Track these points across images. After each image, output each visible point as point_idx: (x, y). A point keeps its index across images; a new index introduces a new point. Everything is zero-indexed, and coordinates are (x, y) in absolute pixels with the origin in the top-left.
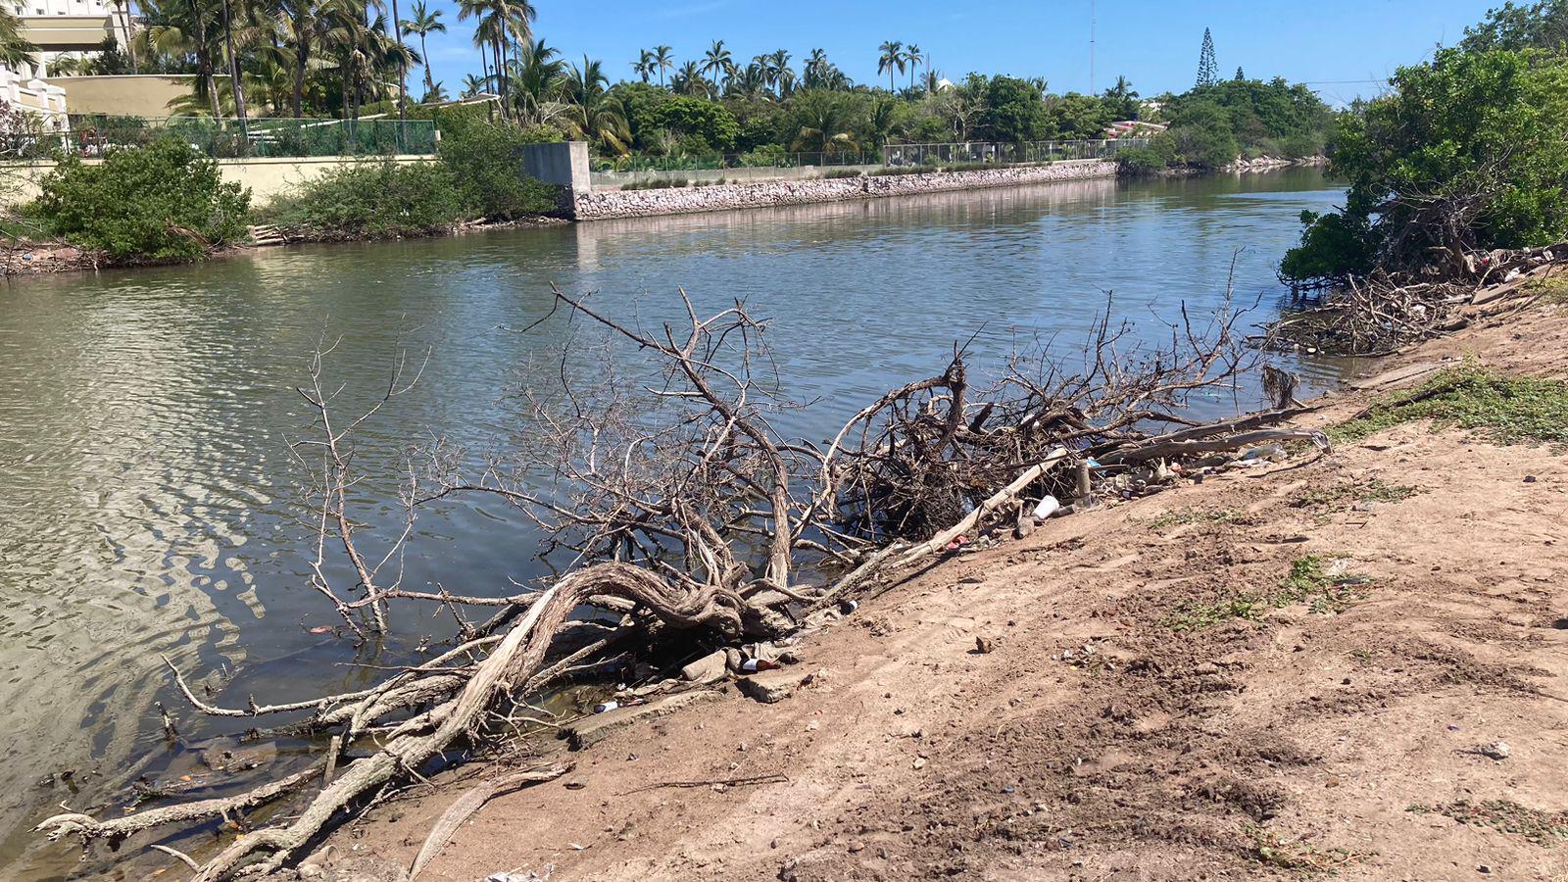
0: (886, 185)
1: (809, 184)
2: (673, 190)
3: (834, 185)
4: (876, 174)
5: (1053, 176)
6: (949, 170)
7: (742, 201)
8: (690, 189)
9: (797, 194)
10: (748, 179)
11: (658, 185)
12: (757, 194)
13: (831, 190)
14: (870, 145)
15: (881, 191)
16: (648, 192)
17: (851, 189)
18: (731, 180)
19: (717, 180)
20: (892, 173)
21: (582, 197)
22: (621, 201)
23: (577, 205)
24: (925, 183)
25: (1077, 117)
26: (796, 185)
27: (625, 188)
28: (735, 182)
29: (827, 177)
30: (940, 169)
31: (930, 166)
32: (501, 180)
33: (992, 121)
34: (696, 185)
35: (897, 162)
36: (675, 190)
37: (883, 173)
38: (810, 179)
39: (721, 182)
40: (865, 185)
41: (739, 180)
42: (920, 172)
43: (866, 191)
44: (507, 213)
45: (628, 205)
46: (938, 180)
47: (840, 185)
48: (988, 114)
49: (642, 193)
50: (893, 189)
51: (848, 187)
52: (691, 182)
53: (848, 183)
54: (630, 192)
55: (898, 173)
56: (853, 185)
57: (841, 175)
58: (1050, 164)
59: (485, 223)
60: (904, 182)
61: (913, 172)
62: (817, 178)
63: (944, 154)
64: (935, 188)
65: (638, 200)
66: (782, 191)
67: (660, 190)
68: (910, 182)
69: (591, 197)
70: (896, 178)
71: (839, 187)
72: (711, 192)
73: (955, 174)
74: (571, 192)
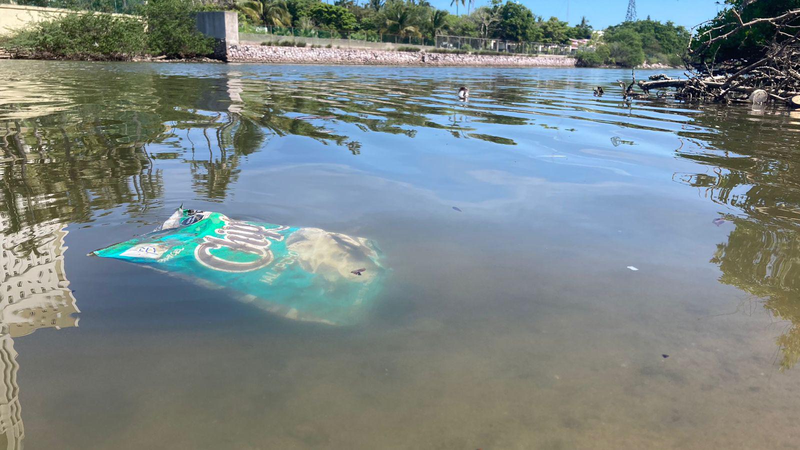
0: (436, 59)
1: (387, 53)
2: (296, 48)
3: (403, 56)
4: (430, 52)
5: (538, 63)
6: (476, 54)
7: (342, 59)
8: (307, 49)
9: (378, 58)
10: (347, 47)
11: (285, 44)
12: (353, 56)
13: (401, 58)
14: (429, 35)
15: (433, 62)
16: (279, 48)
17: (414, 59)
18: (336, 46)
19: (327, 45)
20: (440, 52)
21: (233, 47)
22: (260, 52)
23: (228, 52)
24: (460, 60)
25: (555, 31)
26: (378, 53)
27: (263, 44)
28: (338, 48)
29: (399, 50)
30: (470, 53)
31: (464, 50)
32: (178, 33)
33: (504, 28)
34: (312, 47)
35: (445, 46)
36: (297, 48)
37: (435, 51)
38: (388, 50)
39: (329, 47)
40: (423, 58)
41: (342, 46)
42: (457, 53)
43: (423, 61)
44: (182, 54)
45: (265, 55)
46: (469, 59)
47: (407, 56)
48: (502, 23)
49: (274, 48)
50: (440, 61)
51: (412, 58)
52: (309, 44)
53: (412, 55)
54: (266, 47)
55: (444, 52)
56: (415, 56)
57: (408, 50)
58: (537, 56)
59: (166, 59)
60: (447, 58)
61: (453, 53)
62: (393, 50)
63: (475, 44)
64: (467, 64)
65: (271, 52)
66: (369, 56)
67: (287, 48)
68: (451, 58)
69: (239, 47)
70: (443, 55)
71: (406, 57)
72: (322, 52)
73: (480, 56)
74: (224, 44)
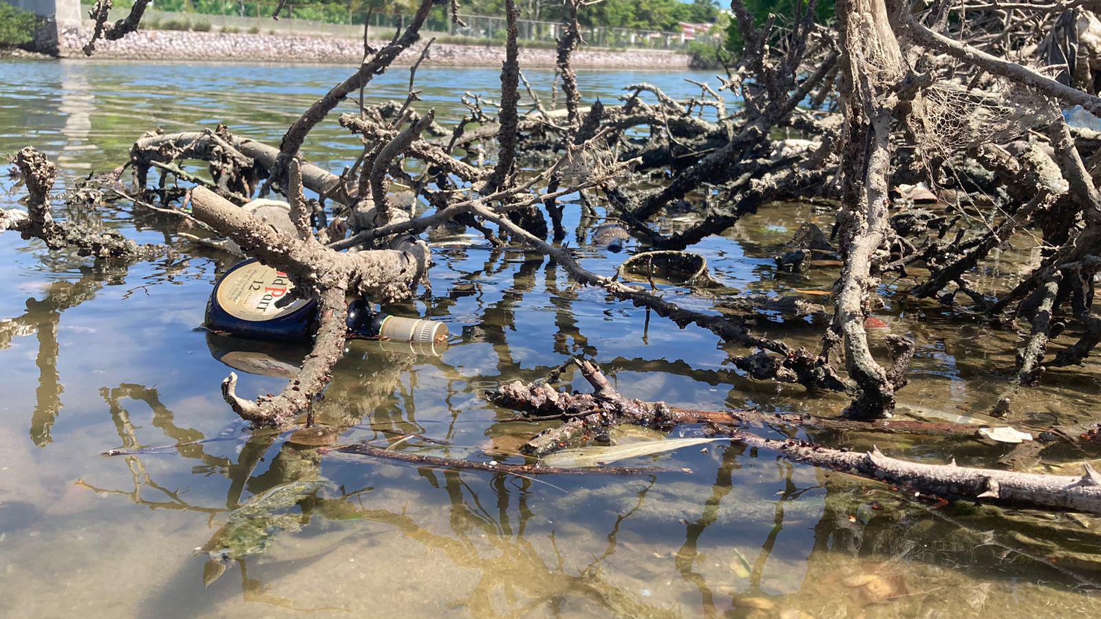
0: (450, 53)
2: (192, 34)
4: (440, 42)
5: (626, 62)
7: (279, 53)
8: (213, 35)
9: (346, 52)
10: (287, 31)
11: (171, 26)
12: (299, 48)
14: (438, 13)
15: (444, 60)
16: (159, 33)
17: (411, 54)
18: (267, 30)
19: (249, 28)
20: (457, 42)
21: (70, 31)
23: (61, 39)
24: (493, 55)
25: (653, 9)
26: (345, 42)
28: (272, 33)
29: (384, 39)
31: (499, 40)
34: (223, 31)
35: (466, 33)
36: (194, 34)
37: (448, 41)
39: (255, 31)
40: (427, 52)
41: (278, 31)
42: (488, 44)
43: (428, 57)
49: (149, 33)
50: (457, 59)
51: (407, 51)
52: (216, 27)
55: (464, 42)
56: (412, 49)
58: (624, 51)
60: (470, 52)
61: (481, 43)
63: (518, 30)
66: (329, 48)
67: (175, 32)
68: (476, 53)
69: (82, 32)
70: (462, 48)
72: (240, 40)
73: (526, 51)
74: (54, 24)
